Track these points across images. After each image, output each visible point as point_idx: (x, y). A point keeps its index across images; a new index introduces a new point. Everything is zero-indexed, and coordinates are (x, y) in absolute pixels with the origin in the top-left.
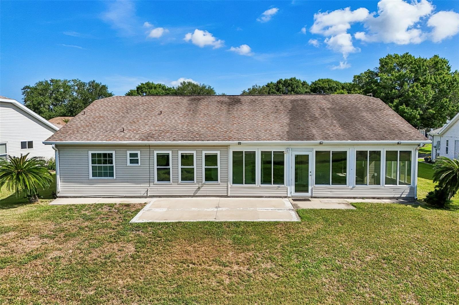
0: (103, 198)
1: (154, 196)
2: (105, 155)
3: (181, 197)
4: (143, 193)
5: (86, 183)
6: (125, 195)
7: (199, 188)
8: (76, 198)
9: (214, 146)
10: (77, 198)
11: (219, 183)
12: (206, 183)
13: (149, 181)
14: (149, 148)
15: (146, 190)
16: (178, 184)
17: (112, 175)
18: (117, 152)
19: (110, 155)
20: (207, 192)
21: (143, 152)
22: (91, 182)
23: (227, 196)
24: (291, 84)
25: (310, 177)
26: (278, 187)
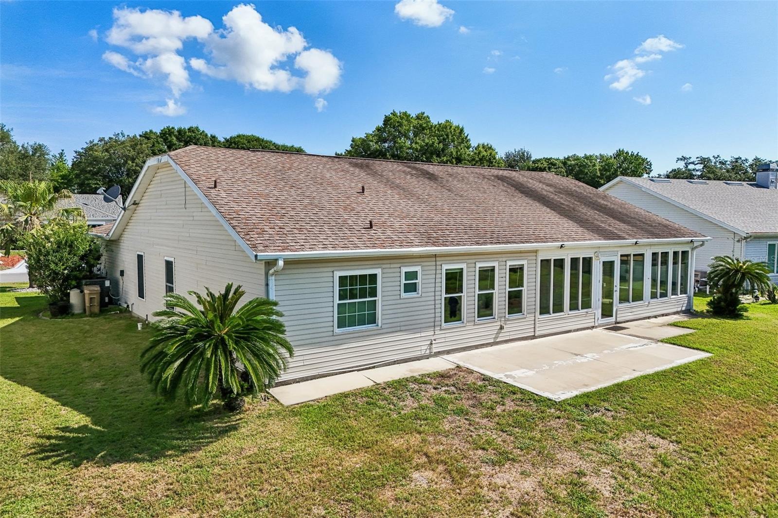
0: (358, 370)
1: (439, 352)
2: (363, 277)
3: (478, 348)
4: (424, 350)
5: (324, 344)
6: (396, 358)
7: (502, 328)
8: (307, 382)
9: (521, 252)
10: (308, 380)
11: (525, 316)
12: (511, 318)
13: (432, 324)
14: (434, 259)
15: (429, 342)
16: (474, 325)
17: (373, 320)
18: (385, 271)
19: (373, 278)
20: (511, 333)
21: (426, 268)
22: (336, 342)
23: (534, 337)
24: (195, 138)
25: (615, 293)
26: (587, 312)
